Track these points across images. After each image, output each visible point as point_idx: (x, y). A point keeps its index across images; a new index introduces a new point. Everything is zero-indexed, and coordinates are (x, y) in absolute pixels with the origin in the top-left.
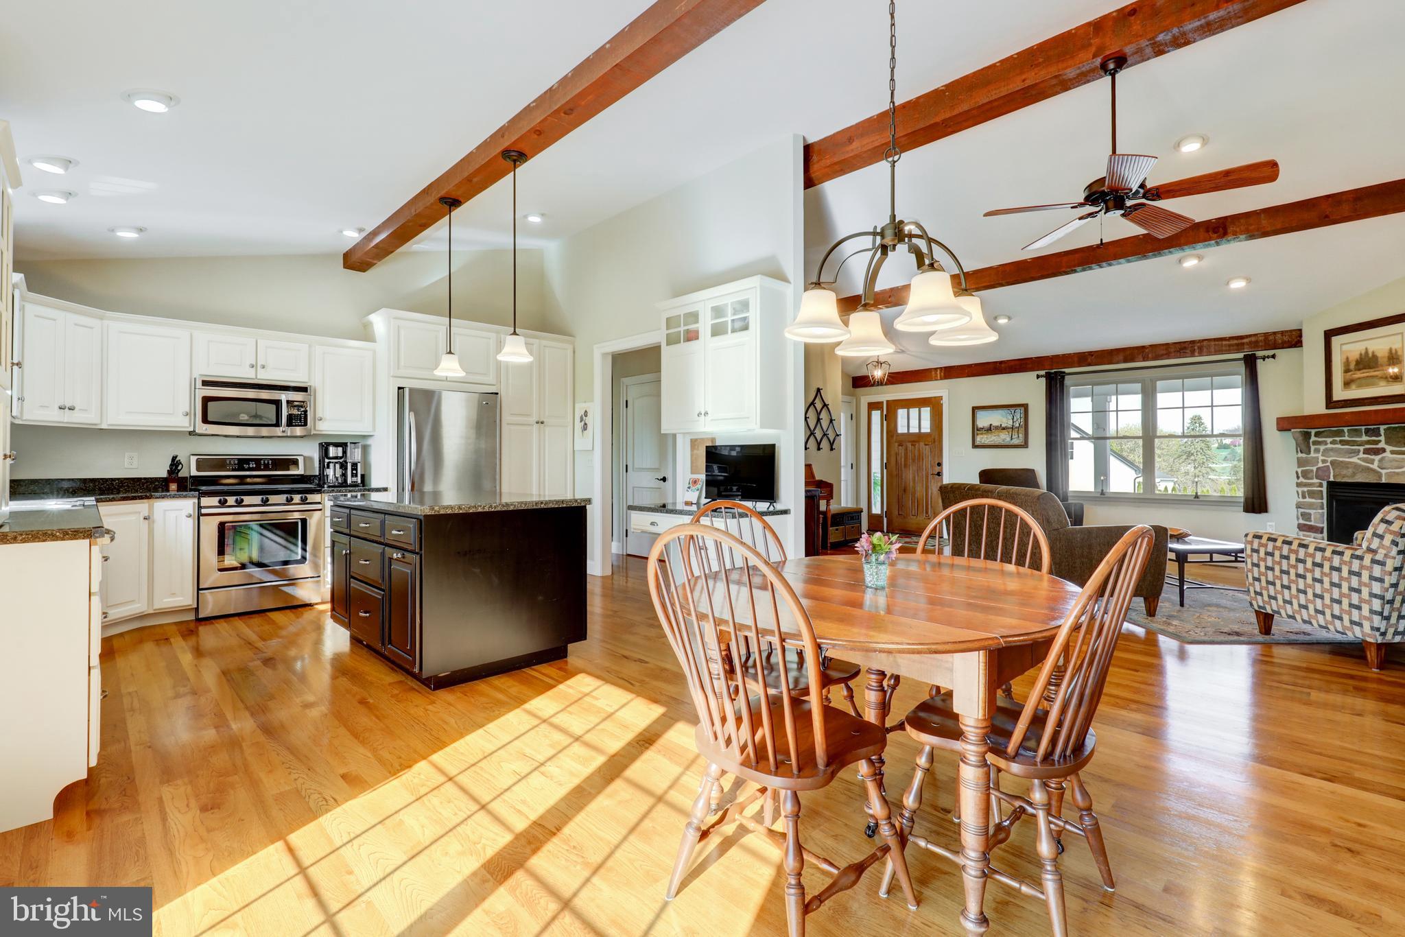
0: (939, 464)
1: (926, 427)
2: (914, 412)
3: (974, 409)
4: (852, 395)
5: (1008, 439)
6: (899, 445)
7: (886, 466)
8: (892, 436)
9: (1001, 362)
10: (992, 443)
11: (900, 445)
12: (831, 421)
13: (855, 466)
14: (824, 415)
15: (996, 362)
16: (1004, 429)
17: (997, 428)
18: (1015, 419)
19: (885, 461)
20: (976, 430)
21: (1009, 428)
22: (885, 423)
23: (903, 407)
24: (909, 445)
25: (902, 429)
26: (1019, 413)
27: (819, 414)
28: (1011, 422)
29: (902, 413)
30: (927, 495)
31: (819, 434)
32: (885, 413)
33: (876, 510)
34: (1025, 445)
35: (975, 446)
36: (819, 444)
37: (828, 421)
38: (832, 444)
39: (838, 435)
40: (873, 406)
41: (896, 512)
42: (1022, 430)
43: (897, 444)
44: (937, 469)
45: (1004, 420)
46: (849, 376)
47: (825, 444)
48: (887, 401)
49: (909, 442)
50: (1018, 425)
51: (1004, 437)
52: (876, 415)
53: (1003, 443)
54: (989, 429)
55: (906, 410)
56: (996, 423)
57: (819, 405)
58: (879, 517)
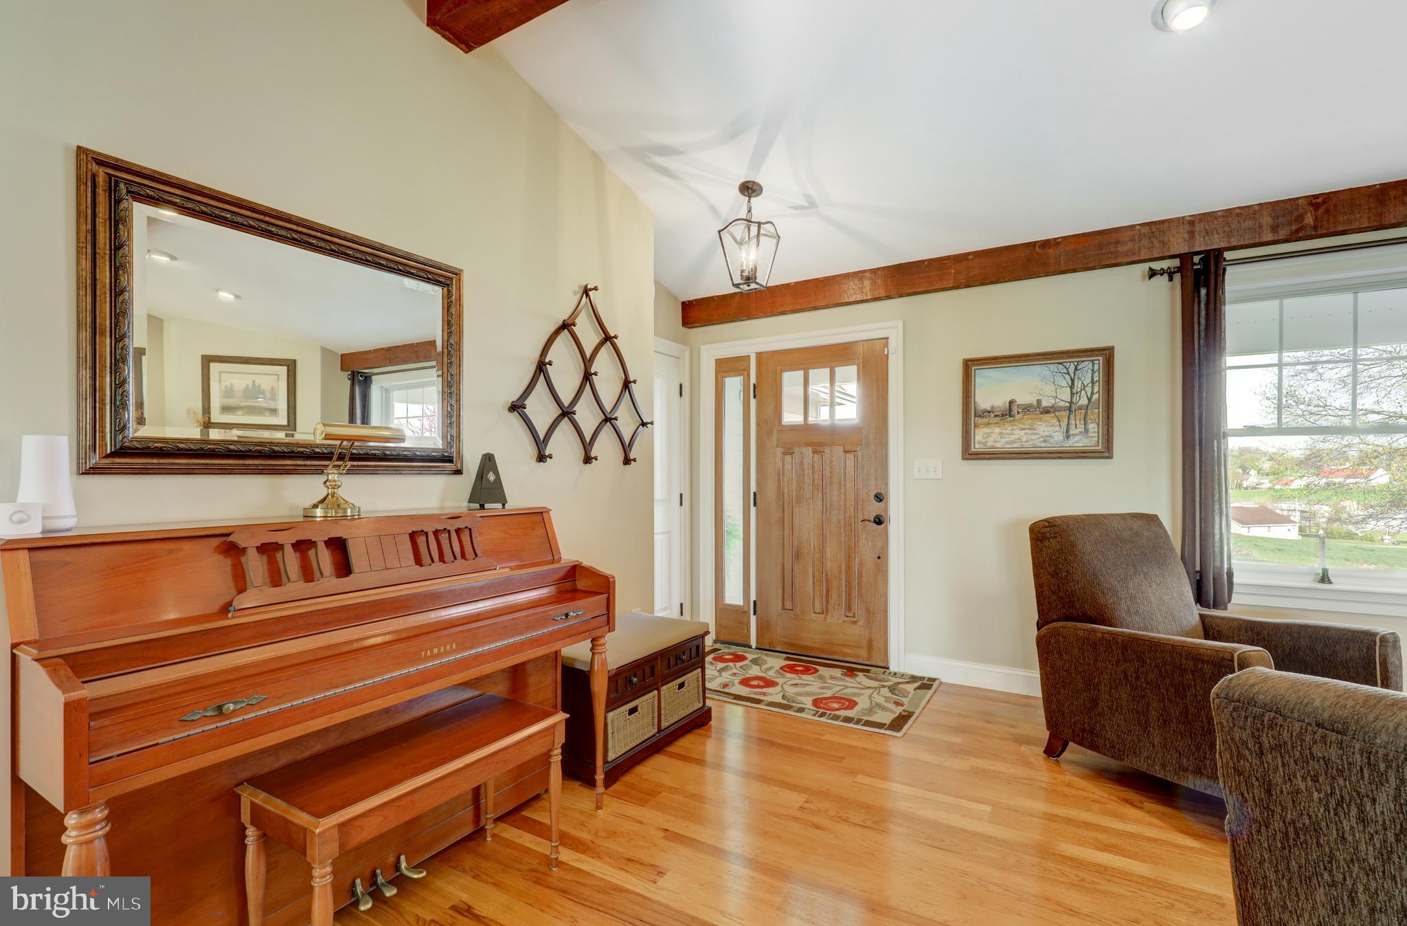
0: (879, 498)
1: (848, 412)
2: (819, 376)
3: (969, 366)
4: (683, 341)
5: (1058, 436)
6: (785, 454)
7: (754, 499)
8: (770, 433)
9: (1046, 244)
10: (1015, 447)
11: (789, 452)
12: (627, 385)
13: (687, 500)
14: (604, 365)
15: (1033, 244)
16: (1047, 411)
17: (1027, 409)
18: (1078, 385)
19: (753, 488)
20: (970, 414)
21: (1060, 409)
22: (753, 402)
23: (793, 367)
24: (808, 451)
25: (792, 416)
26: (1089, 372)
27: (587, 362)
28: (1065, 395)
29: (791, 382)
30: (849, 568)
31: (587, 416)
32: (753, 380)
33: (734, 596)
34: (1105, 451)
35: (969, 454)
36: (587, 446)
37: (619, 386)
38: (626, 448)
39: (644, 424)
40: (727, 367)
41: (775, 605)
42: (1097, 413)
43: (779, 451)
44: (874, 509)
45: (1049, 389)
46: (672, 296)
47: (606, 446)
48: (759, 355)
49: (807, 444)
50: (1084, 401)
51: (1048, 432)
52: (733, 385)
53: (1043, 446)
54: (1008, 413)
55: (801, 373)
56: (1024, 399)
57: (589, 336)
58: (738, 614)
